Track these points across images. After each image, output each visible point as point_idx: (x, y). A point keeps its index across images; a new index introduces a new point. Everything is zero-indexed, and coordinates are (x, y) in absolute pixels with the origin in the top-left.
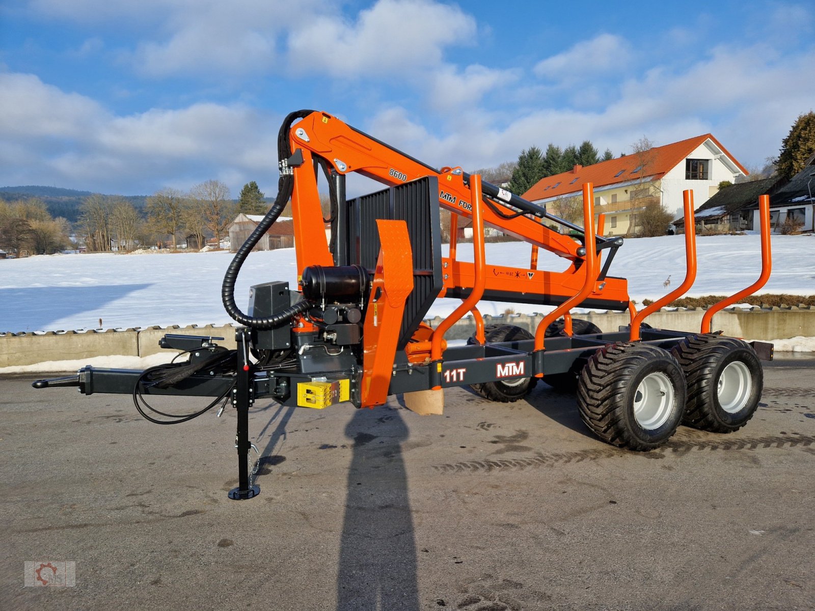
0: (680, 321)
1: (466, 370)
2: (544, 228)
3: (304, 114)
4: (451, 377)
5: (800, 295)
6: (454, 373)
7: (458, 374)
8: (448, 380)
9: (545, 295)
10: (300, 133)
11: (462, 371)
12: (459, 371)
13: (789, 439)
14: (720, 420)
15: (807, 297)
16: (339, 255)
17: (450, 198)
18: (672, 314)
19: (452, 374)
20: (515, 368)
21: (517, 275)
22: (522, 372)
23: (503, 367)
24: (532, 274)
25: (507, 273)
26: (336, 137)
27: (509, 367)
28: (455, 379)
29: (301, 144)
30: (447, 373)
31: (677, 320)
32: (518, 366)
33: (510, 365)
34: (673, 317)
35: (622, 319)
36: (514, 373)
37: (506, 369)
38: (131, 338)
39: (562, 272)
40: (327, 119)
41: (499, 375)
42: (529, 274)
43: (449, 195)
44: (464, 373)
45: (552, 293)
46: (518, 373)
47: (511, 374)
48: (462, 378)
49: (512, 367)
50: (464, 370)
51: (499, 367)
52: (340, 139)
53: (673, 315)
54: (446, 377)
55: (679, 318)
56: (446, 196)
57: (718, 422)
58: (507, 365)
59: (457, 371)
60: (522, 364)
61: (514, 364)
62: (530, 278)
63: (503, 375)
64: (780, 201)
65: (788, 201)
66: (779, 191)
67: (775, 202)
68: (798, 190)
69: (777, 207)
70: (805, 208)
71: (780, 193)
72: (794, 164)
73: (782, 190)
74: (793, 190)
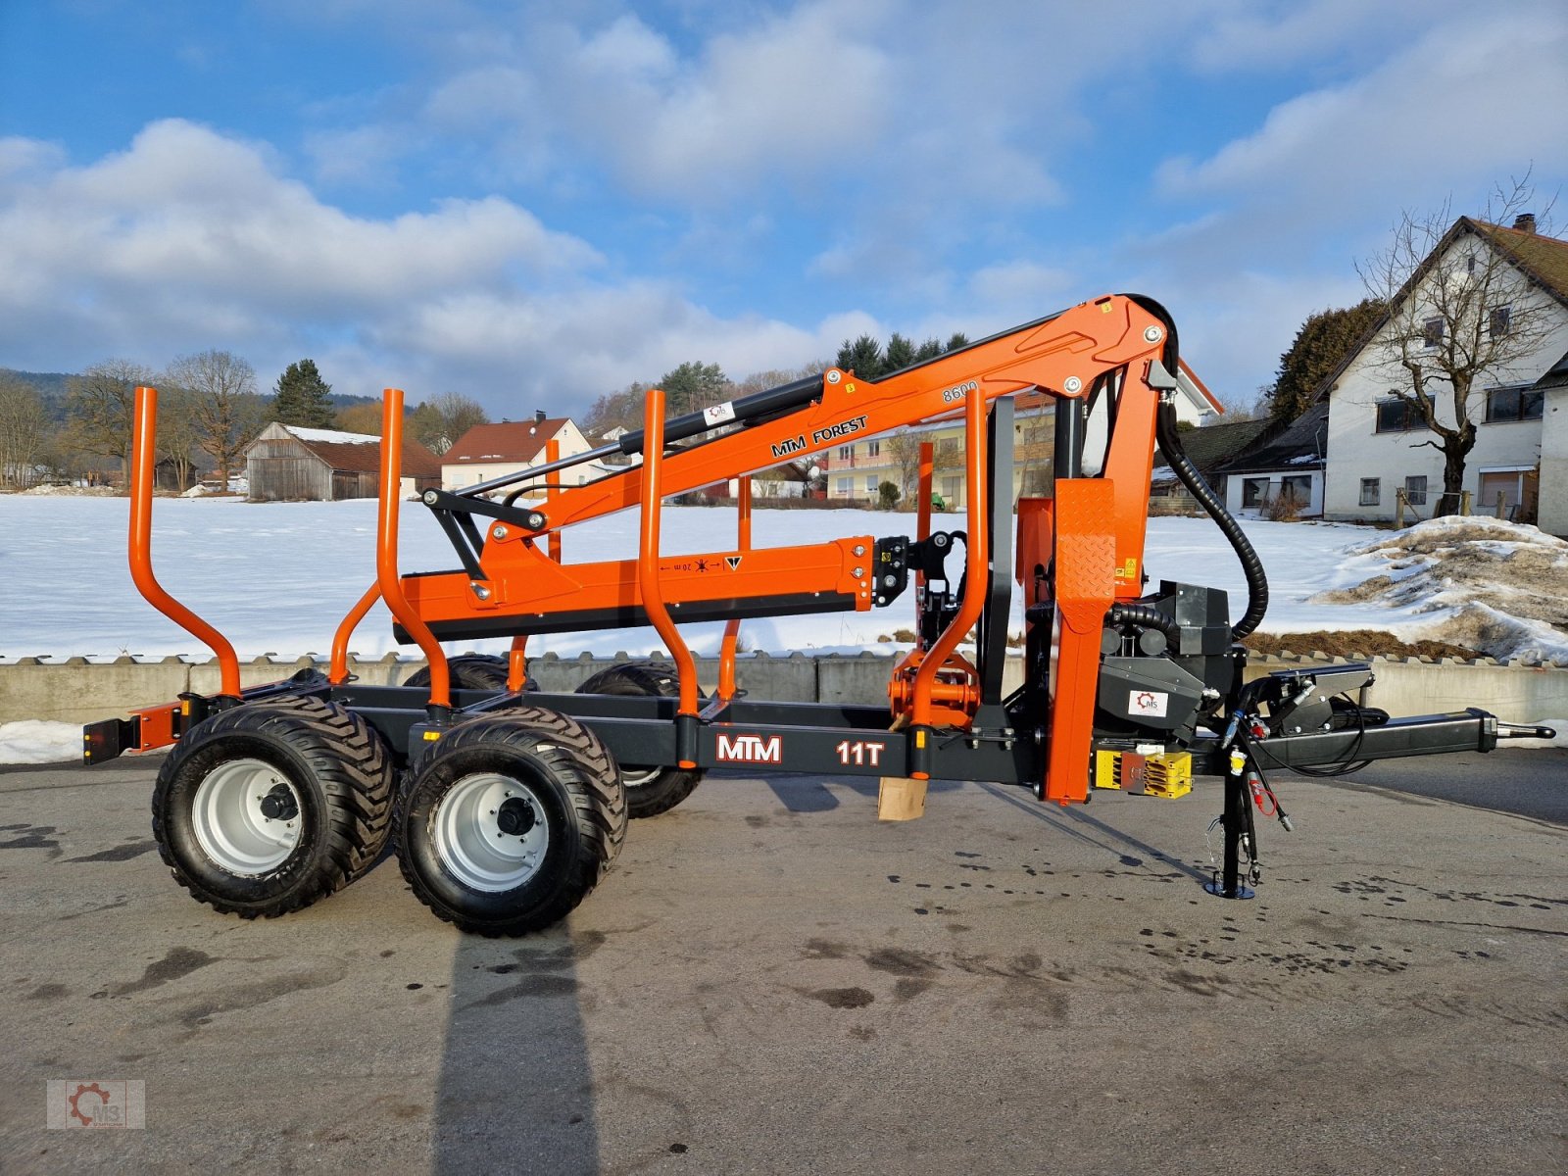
64: (1270, 460)
65: (1283, 462)
66: (1270, 445)
67: (1262, 463)
68: (1300, 444)
69: (1265, 472)
70: (1310, 476)
71: (1272, 448)
72: (1299, 398)
73: (1275, 442)
74: (1292, 444)
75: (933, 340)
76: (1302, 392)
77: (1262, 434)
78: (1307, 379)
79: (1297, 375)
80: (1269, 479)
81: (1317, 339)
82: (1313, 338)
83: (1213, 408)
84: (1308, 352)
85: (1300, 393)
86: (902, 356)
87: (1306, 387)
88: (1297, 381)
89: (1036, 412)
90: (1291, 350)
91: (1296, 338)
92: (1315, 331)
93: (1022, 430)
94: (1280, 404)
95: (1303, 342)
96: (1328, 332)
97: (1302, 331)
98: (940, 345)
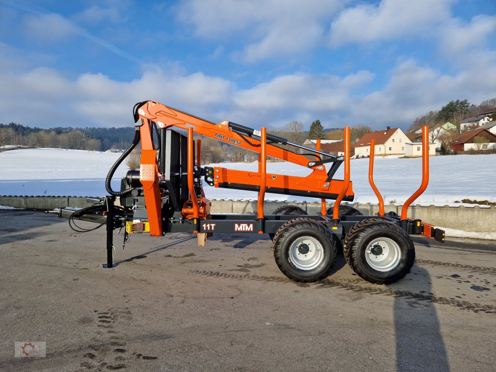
0: (490, 216)
1: (216, 225)
2: (283, 151)
4: (207, 228)
6: (208, 225)
7: (211, 227)
8: (205, 229)
9: (285, 189)
10: (140, 112)
11: (213, 225)
12: (211, 225)
17: (221, 137)
18: (482, 211)
19: (207, 226)
20: (247, 227)
22: (252, 230)
23: (239, 226)
24: (275, 177)
25: (258, 176)
26: (159, 112)
27: (243, 226)
28: (209, 229)
30: (204, 225)
31: (487, 215)
32: (249, 226)
33: (244, 225)
34: (484, 213)
35: (440, 211)
36: (246, 230)
37: (241, 227)
39: (305, 176)
40: (154, 104)
41: (236, 229)
42: (273, 177)
43: (220, 135)
44: (214, 226)
45: (290, 188)
46: (249, 230)
47: (244, 230)
48: (213, 229)
49: (245, 226)
50: (214, 225)
51: (236, 225)
53: (484, 211)
54: (204, 227)
55: (489, 214)
56: (218, 136)
58: (241, 225)
59: (210, 225)
60: (251, 226)
61: (246, 225)
62: (274, 179)
63: (239, 230)
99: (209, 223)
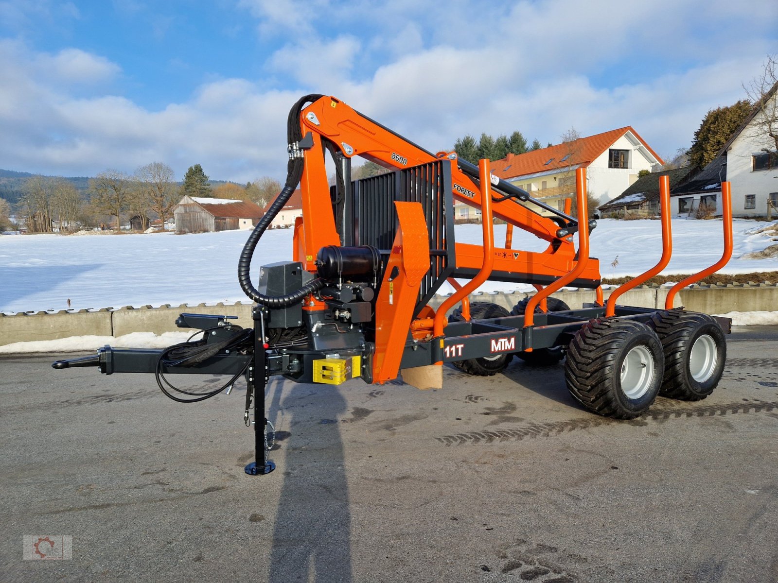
0: (628, 298)
1: (464, 345)
2: (527, 211)
3: (313, 98)
4: (451, 352)
5: (727, 274)
6: (453, 348)
7: (457, 350)
8: (448, 355)
9: (528, 274)
10: (311, 116)
11: (460, 347)
12: (458, 346)
13: (753, 406)
14: (691, 389)
15: (734, 276)
16: (344, 236)
20: (507, 343)
21: (505, 255)
22: (513, 347)
23: (497, 343)
24: (517, 254)
25: (496, 254)
26: (344, 122)
27: (501, 342)
28: (454, 354)
29: (312, 128)
30: (447, 349)
32: (509, 341)
33: (503, 340)
35: (577, 296)
36: (506, 348)
37: (499, 344)
38: (105, 318)
39: (541, 252)
40: (335, 104)
41: (493, 350)
42: (515, 254)
44: (462, 348)
45: (535, 272)
46: (509, 348)
47: (503, 349)
48: (460, 354)
49: (505, 342)
50: (462, 346)
51: (493, 342)
52: (347, 123)
54: (446, 352)
57: (690, 391)
58: (500, 340)
59: (456, 347)
60: (513, 340)
61: (506, 340)
62: (516, 258)
63: (496, 350)
64: (694, 188)
65: (701, 188)
66: (693, 180)
67: (689, 190)
68: (709, 178)
69: (691, 194)
70: (715, 195)
71: (694, 181)
72: (704, 154)
73: (696, 178)
74: (705, 179)
75: (503, 135)
76: (706, 151)
77: (688, 174)
78: (709, 144)
79: (704, 142)
80: (693, 197)
81: (714, 123)
82: (711, 123)
83: (658, 162)
84: (709, 130)
85: (705, 152)
86: (487, 144)
87: (709, 149)
88: (704, 146)
89: (566, 169)
90: (699, 130)
91: (702, 123)
92: (712, 119)
93: (557, 179)
94: (694, 158)
95: (706, 125)
96: (719, 119)
97: (705, 119)
98: (507, 138)
99: (454, 344)
